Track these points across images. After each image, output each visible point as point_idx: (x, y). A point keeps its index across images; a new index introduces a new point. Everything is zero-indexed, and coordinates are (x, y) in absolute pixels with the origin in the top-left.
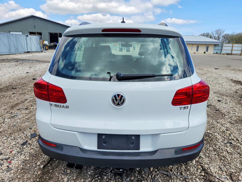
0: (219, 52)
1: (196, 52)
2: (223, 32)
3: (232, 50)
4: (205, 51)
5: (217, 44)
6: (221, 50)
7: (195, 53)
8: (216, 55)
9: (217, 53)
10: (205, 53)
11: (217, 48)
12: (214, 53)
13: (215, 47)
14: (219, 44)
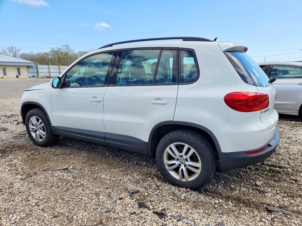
0: (35, 75)
1: (5, 77)
2: (19, 51)
3: (49, 72)
4: (17, 75)
5: (30, 65)
6: (38, 72)
7: (2, 78)
8: (33, 78)
9: (33, 77)
10: (17, 77)
11: (31, 70)
12: (29, 76)
13: (28, 69)
14: (33, 65)
